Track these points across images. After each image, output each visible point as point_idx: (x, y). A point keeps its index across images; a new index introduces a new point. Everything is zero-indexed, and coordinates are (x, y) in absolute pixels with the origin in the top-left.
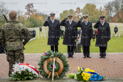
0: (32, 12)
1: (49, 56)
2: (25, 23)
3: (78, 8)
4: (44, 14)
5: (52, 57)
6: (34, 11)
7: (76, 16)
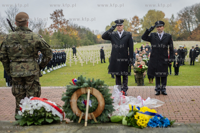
0: (61, 23)
1: (79, 85)
2: (50, 41)
3: (136, 17)
4: (81, 28)
5: (86, 88)
6: (64, 23)
7: (132, 30)
